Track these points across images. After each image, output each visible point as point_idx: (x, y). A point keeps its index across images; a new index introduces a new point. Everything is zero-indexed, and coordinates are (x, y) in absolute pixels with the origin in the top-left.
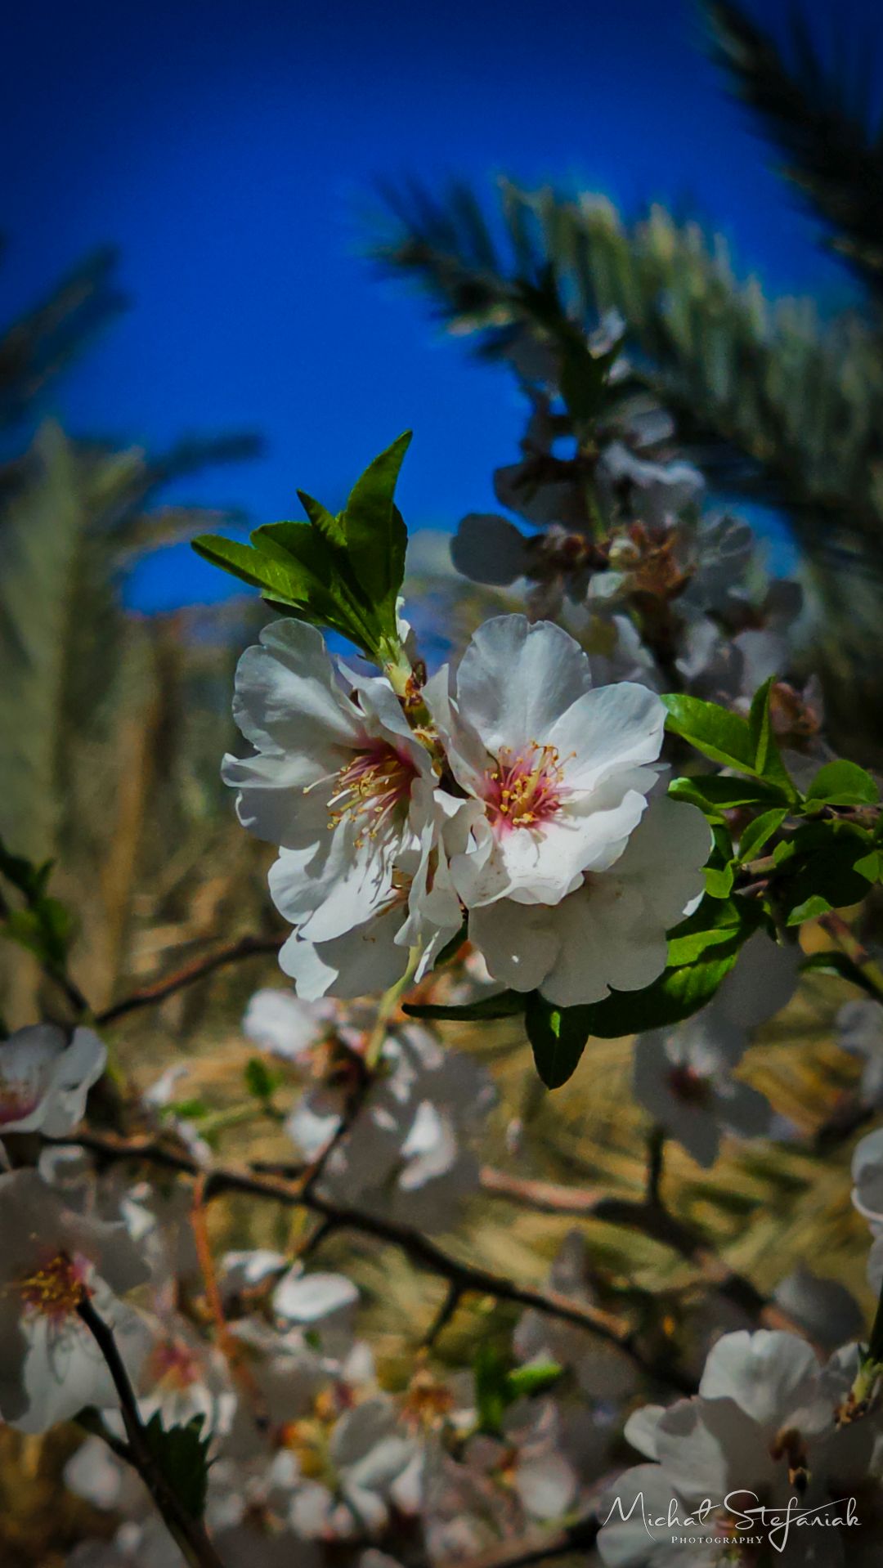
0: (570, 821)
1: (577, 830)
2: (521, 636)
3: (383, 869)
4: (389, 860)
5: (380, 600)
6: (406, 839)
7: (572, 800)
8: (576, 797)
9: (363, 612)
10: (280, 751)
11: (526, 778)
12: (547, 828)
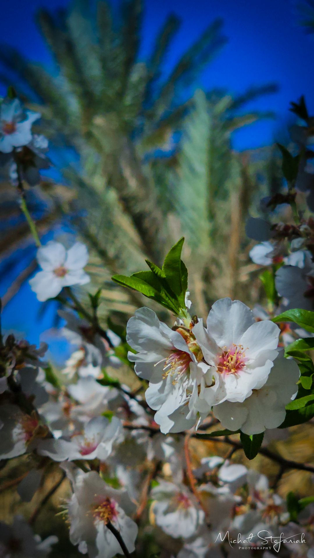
0: (248, 371)
1: (250, 374)
2: (229, 305)
3: (183, 391)
4: (185, 388)
5: (179, 295)
6: (191, 380)
7: (249, 363)
8: (251, 362)
9: (173, 300)
10: (145, 352)
11: (232, 356)
12: (240, 373)
